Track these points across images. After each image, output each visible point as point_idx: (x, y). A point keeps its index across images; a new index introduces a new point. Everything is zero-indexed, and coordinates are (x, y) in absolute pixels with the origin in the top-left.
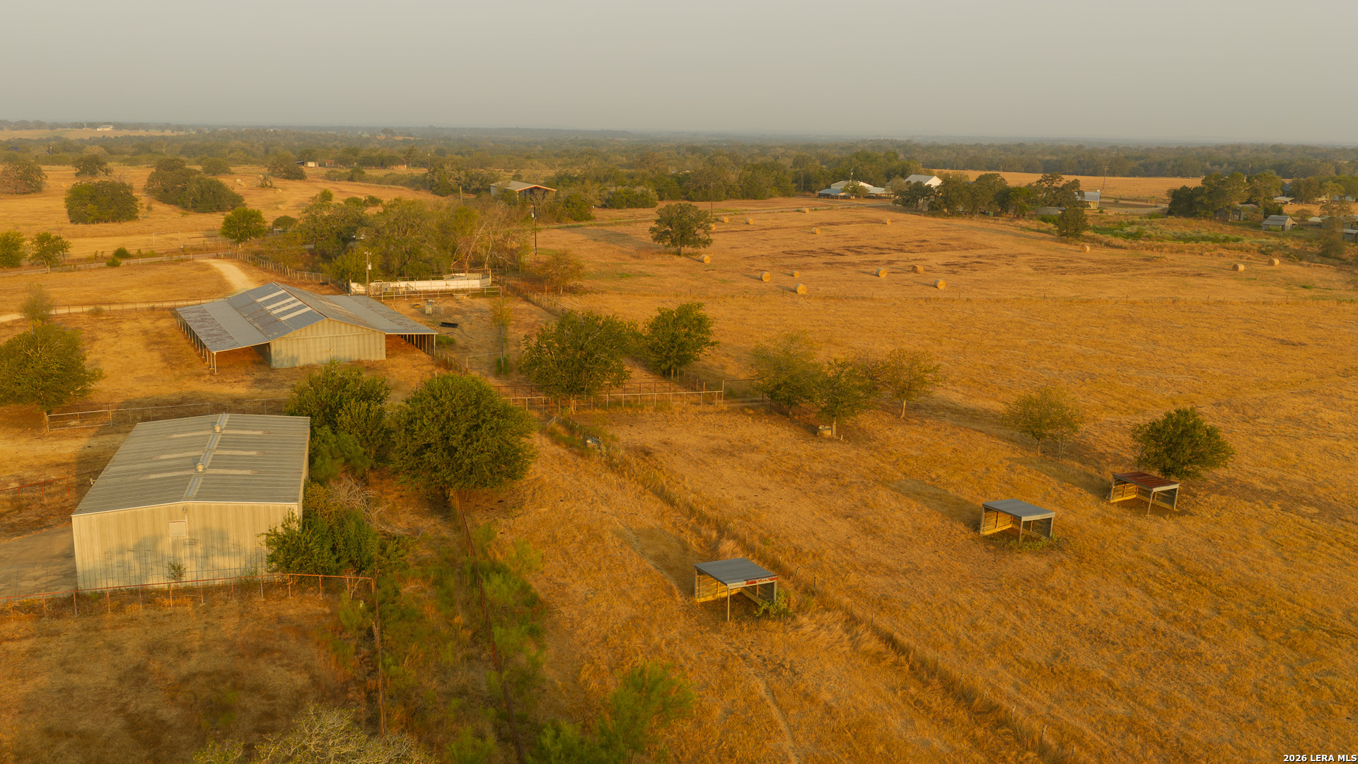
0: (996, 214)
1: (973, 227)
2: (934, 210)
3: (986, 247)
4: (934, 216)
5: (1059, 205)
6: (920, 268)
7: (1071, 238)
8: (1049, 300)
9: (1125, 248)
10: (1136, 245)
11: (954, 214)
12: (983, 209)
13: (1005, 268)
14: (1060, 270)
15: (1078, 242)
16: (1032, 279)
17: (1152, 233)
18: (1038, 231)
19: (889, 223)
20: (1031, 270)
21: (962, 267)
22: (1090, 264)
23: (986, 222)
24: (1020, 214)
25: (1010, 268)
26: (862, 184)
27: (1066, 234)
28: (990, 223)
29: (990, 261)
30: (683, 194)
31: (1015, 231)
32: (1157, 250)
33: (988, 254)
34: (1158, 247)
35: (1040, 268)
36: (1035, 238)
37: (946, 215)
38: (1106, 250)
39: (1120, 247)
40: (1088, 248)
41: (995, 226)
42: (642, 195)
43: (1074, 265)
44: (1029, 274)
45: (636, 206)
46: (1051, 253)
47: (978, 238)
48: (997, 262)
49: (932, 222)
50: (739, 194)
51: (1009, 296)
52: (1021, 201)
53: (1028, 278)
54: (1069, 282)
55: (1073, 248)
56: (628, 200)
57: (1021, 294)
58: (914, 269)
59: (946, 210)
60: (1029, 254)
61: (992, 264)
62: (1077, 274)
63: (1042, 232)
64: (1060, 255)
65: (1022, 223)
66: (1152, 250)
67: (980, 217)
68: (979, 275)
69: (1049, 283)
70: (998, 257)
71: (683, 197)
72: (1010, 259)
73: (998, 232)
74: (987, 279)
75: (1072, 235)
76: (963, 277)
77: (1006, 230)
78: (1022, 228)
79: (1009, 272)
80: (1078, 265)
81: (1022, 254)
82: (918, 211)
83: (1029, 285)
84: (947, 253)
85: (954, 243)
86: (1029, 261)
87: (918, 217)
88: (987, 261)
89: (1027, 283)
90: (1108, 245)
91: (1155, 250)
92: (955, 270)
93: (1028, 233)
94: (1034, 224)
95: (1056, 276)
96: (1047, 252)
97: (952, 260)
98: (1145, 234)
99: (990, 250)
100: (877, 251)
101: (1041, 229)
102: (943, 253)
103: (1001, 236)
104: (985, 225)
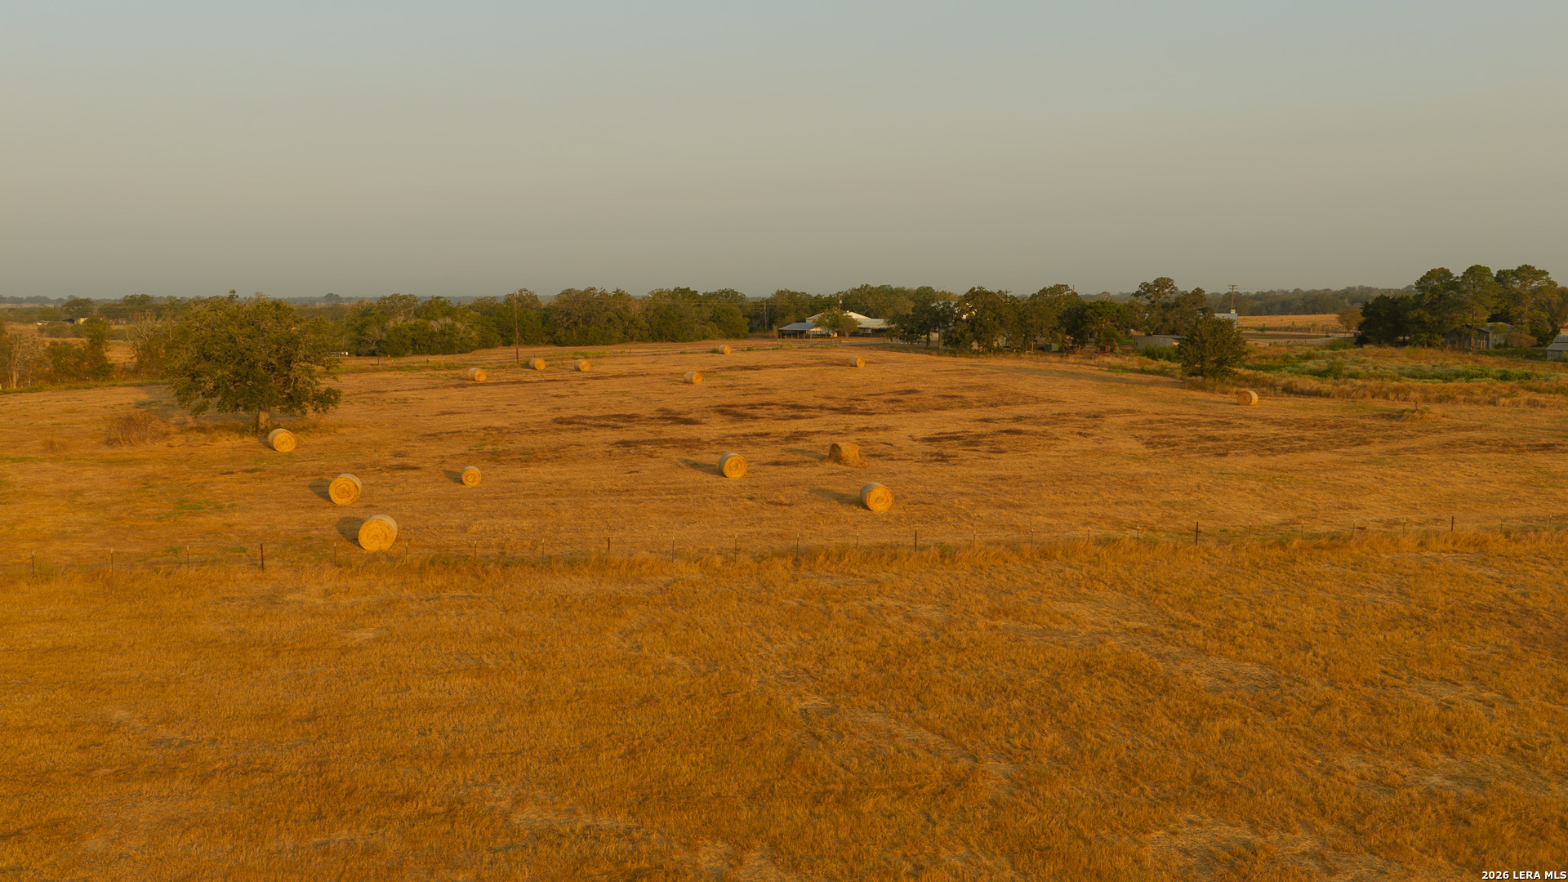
0: (1064, 351)
1: (1020, 368)
2: (955, 344)
3: (1037, 400)
4: (953, 354)
5: (1173, 332)
6: (849, 449)
7: (1210, 381)
8: (1211, 544)
9: (1328, 395)
10: (1348, 388)
11: (991, 350)
12: (1041, 341)
13: (1075, 444)
14: (1209, 444)
15: (1227, 388)
16: (1144, 470)
17: (1358, 368)
18: (1143, 371)
19: (861, 365)
20: (1139, 448)
21: (971, 443)
22: (1272, 430)
23: (1046, 361)
24: (1105, 346)
25: (1089, 444)
26: (854, 316)
27: (1201, 372)
28: (1054, 363)
29: (1041, 429)
30: (548, 334)
31: (1099, 373)
32: (1397, 398)
33: (1039, 414)
34: (1397, 391)
35: (1159, 441)
36: (1139, 383)
37: (977, 353)
38: (1289, 401)
39: (1317, 394)
40: (1255, 396)
41: (1062, 367)
42: (443, 333)
43: (1237, 432)
44: (1135, 458)
45: (432, 351)
46: (1177, 409)
47: (1025, 385)
48: (1057, 431)
49: (947, 362)
50: (645, 334)
51: (1082, 532)
52: (1106, 325)
53: (1134, 468)
54: (1247, 476)
55: (1217, 397)
56: (414, 342)
57: (1118, 524)
58: (835, 454)
59: (975, 345)
60: (1129, 411)
61: (1044, 435)
62: (1254, 452)
63: (1149, 372)
64: (1197, 411)
65: (1109, 359)
66: (1386, 397)
67: (1036, 354)
68: (1009, 464)
69: (1193, 481)
70: (1060, 418)
71: (548, 338)
72: (1089, 422)
73: (1065, 374)
74: (1025, 473)
75: (1213, 373)
76: (961, 471)
77: (1081, 371)
78: (1112, 368)
79: (1085, 453)
80: (1244, 431)
81: (1115, 412)
82: (928, 348)
83: (1139, 490)
84: (948, 413)
85: (971, 395)
86: (1132, 426)
87: (925, 357)
88: (1035, 428)
89: (1133, 483)
90: (1289, 390)
91: (1392, 396)
92: (949, 451)
93: (1124, 376)
94: (1134, 362)
95: (1206, 461)
96: (1167, 408)
97: (951, 428)
98: (1345, 372)
99: (1044, 406)
100: (790, 412)
101: (1146, 367)
102: (939, 413)
103: (1071, 381)
104: (1042, 365)
